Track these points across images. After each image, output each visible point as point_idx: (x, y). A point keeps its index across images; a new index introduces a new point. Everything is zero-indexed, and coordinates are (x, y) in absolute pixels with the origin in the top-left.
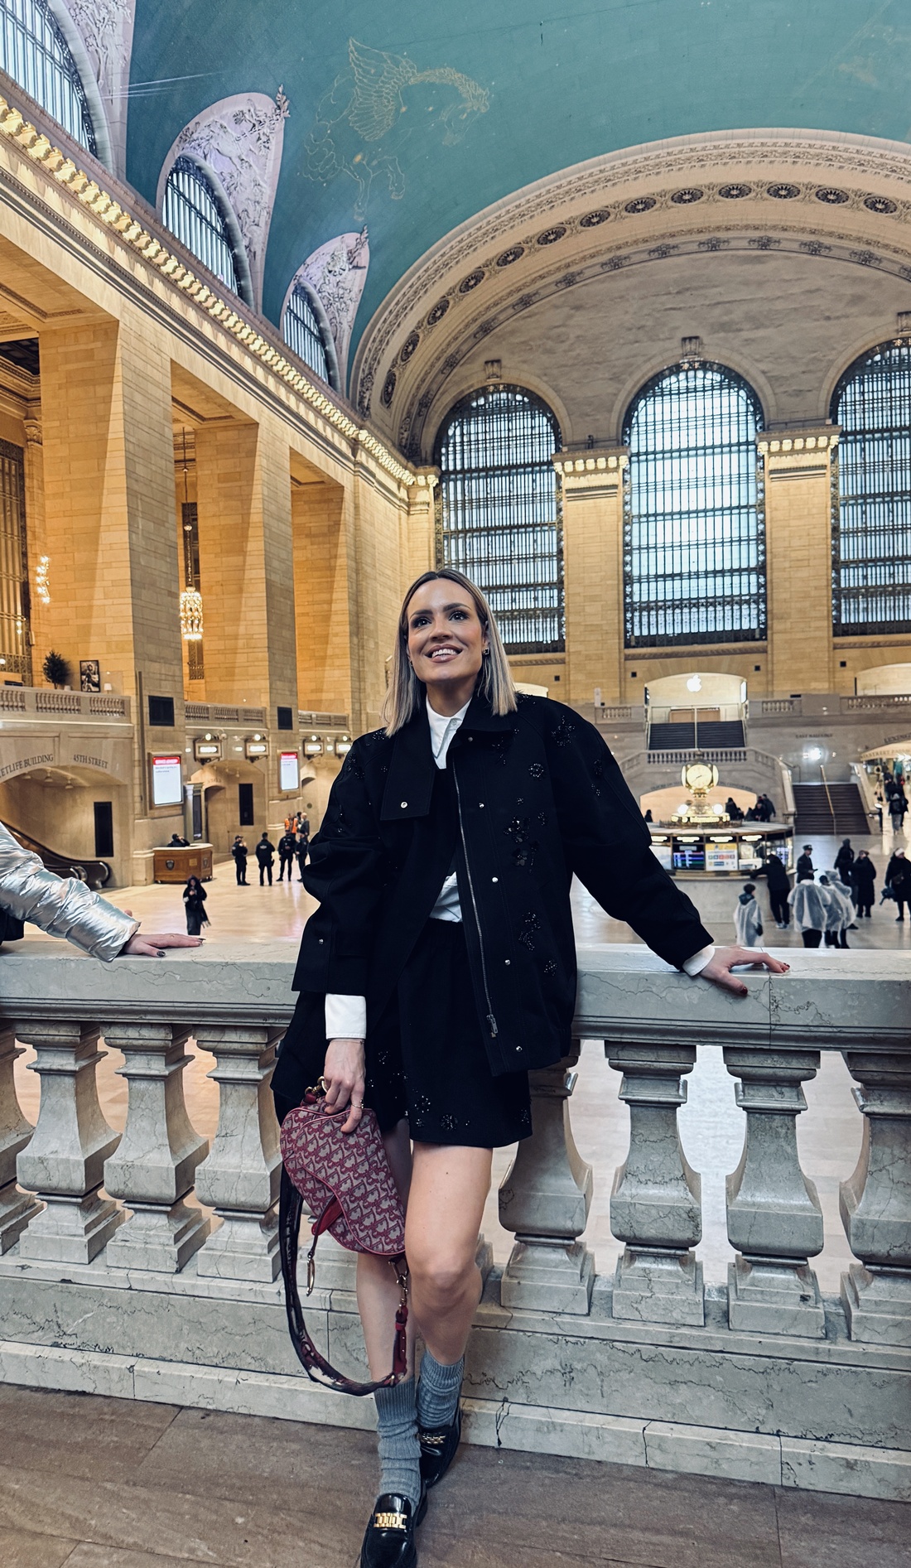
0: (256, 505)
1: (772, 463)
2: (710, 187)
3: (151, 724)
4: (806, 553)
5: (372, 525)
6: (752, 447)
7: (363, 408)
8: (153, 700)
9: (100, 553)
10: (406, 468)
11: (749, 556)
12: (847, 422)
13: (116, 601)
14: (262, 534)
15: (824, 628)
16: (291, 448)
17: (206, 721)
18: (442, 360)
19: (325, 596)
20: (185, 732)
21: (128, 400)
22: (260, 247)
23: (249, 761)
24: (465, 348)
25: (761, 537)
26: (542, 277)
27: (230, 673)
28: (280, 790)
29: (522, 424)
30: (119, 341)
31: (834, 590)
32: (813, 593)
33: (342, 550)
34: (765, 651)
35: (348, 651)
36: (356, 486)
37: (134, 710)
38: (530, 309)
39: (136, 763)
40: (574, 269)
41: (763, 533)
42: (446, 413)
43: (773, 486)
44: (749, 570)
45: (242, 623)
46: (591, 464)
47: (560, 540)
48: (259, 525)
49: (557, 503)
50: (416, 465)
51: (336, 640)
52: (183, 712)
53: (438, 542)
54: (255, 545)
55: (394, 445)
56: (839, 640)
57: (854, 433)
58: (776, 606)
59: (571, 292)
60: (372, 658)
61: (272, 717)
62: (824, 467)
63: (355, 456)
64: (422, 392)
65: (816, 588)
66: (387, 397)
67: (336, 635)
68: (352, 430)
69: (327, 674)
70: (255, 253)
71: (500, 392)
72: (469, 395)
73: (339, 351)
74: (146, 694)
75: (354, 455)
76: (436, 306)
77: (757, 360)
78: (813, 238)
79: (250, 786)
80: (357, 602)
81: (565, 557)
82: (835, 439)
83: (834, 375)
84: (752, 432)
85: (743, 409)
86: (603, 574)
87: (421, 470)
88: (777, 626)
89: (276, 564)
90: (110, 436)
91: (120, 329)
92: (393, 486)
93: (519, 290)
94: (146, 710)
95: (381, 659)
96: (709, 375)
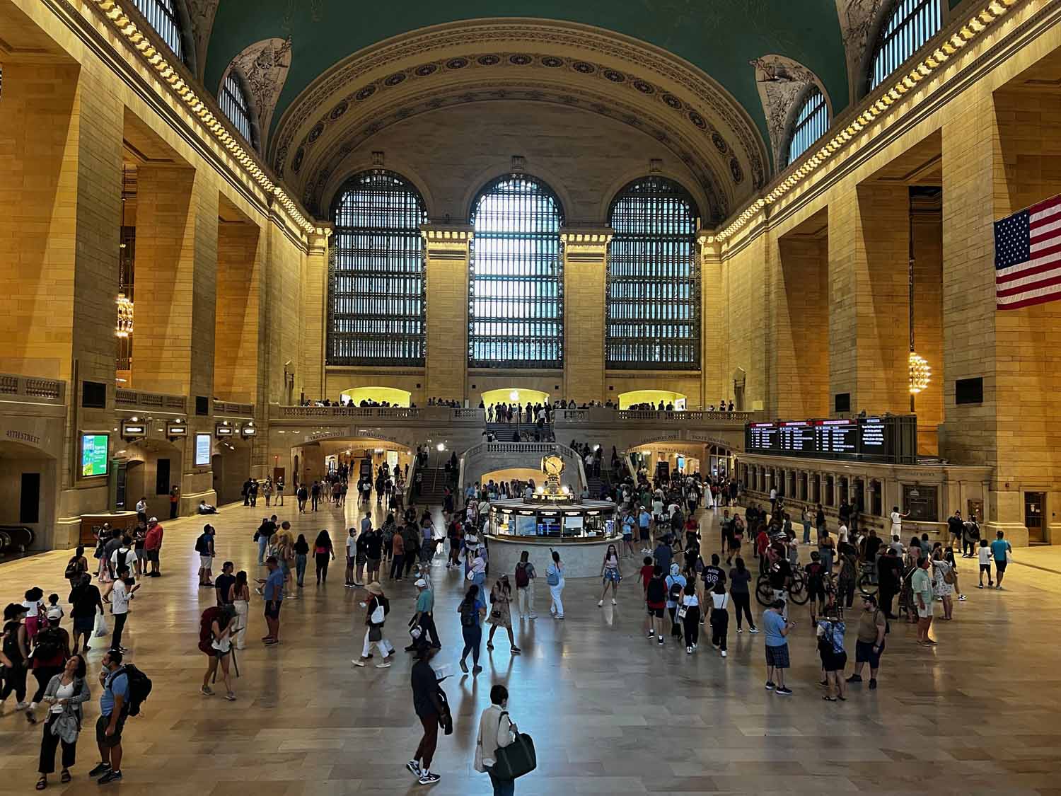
0: (189, 233)
1: (569, 249)
2: (537, 56)
3: (83, 406)
4: (589, 311)
5: (281, 259)
6: (556, 237)
7: (278, 170)
8: (87, 385)
9: (46, 256)
10: (308, 221)
11: (552, 311)
12: (618, 227)
13: (58, 298)
14: (193, 255)
15: (599, 363)
16: (220, 192)
17: (133, 405)
18: (339, 147)
19: (240, 311)
20: (116, 414)
21: (84, 131)
22: (205, 33)
23: (169, 441)
24: (357, 140)
25: (561, 299)
26: (416, 99)
27: (156, 365)
28: (195, 465)
29: (397, 200)
30: (79, 82)
31: (606, 339)
32: (593, 339)
33: (256, 276)
34: (561, 376)
35: (256, 354)
36: (269, 228)
37: (68, 392)
38: (406, 119)
39: (67, 440)
40: (440, 96)
41: (562, 296)
42: (341, 184)
43: (569, 265)
44: (552, 320)
45: (170, 326)
46: (447, 235)
47: (423, 285)
48: (190, 248)
49: (422, 260)
50: (317, 220)
51: (246, 345)
52: (114, 397)
53: (330, 277)
54: (186, 264)
55: (300, 201)
56: (609, 372)
57: (623, 234)
58: (569, 346)
59: (436, 112)
60: (275, 362)
61: (192, 406)
62: (602, 255)
63: (270, 206)
64: (323, 166)
65: (595, 336)
66: (296, 166)
67: (246, 341)
68: (269, 186)
69: (237, 372)
70: (200, 37)
71: (382, 176)
72: (359, 174)
73: (262, 127)
74: (81, 379)
75: (270, 204)
76: (338, 105)
77: (561, 178)
78: (599, 102)
79: (168, 461)
80: (265, 316)
81: (427, 299)
82: (610, 237)
83: (610, 194)
84: (556, 226)
85: (551, 210)
86: (453, 313)
87: (320, 223)
88: (570, 359)
89: (202, 280)
90: (65, 158)
91: (81, 72)
92: (298, 233)
93: (399, 105)
94: (80, 394)
95: (283, 363)
96: (529, 185)
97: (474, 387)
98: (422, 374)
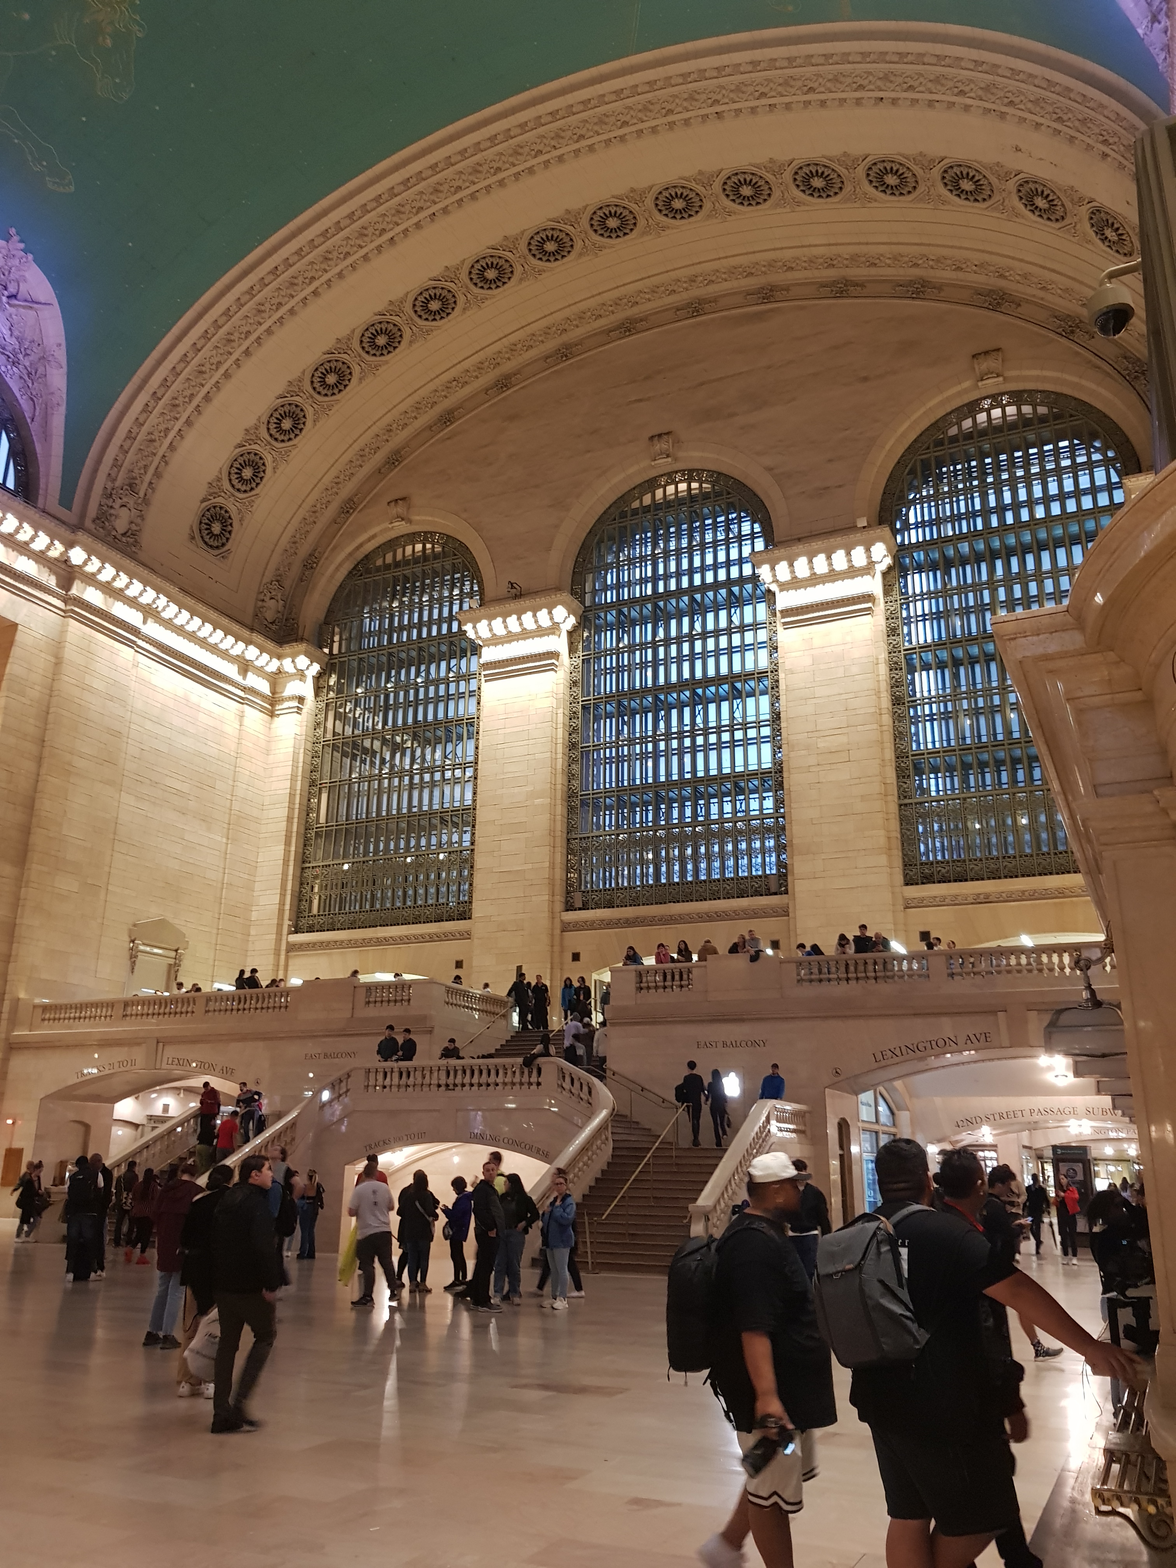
1: (784, 600)
4: (844, 739)
15: (885, 869)
18: (334, 505)
24: (364, 488)
34: (785, 912)
36: (63, 632)
38: (453, 427)
40: (508, 367)
42: (340, 576)
50: (282, 644)
56: (914, 892)
59: (504, 399)
62: (872, 599)
63: (66, 589)
64: (307, 549)
65: (863, 798)
66: (210, 540)
68: (41, 543)
71: (414, 544)
72: (373, 550)
75: (65, 584)
77: (759, 454)
78: (832, 272)
86: (529, 788)
87: (287, 649)
88: (800, 866)
97: (576, 957)
98: (466, 935)
